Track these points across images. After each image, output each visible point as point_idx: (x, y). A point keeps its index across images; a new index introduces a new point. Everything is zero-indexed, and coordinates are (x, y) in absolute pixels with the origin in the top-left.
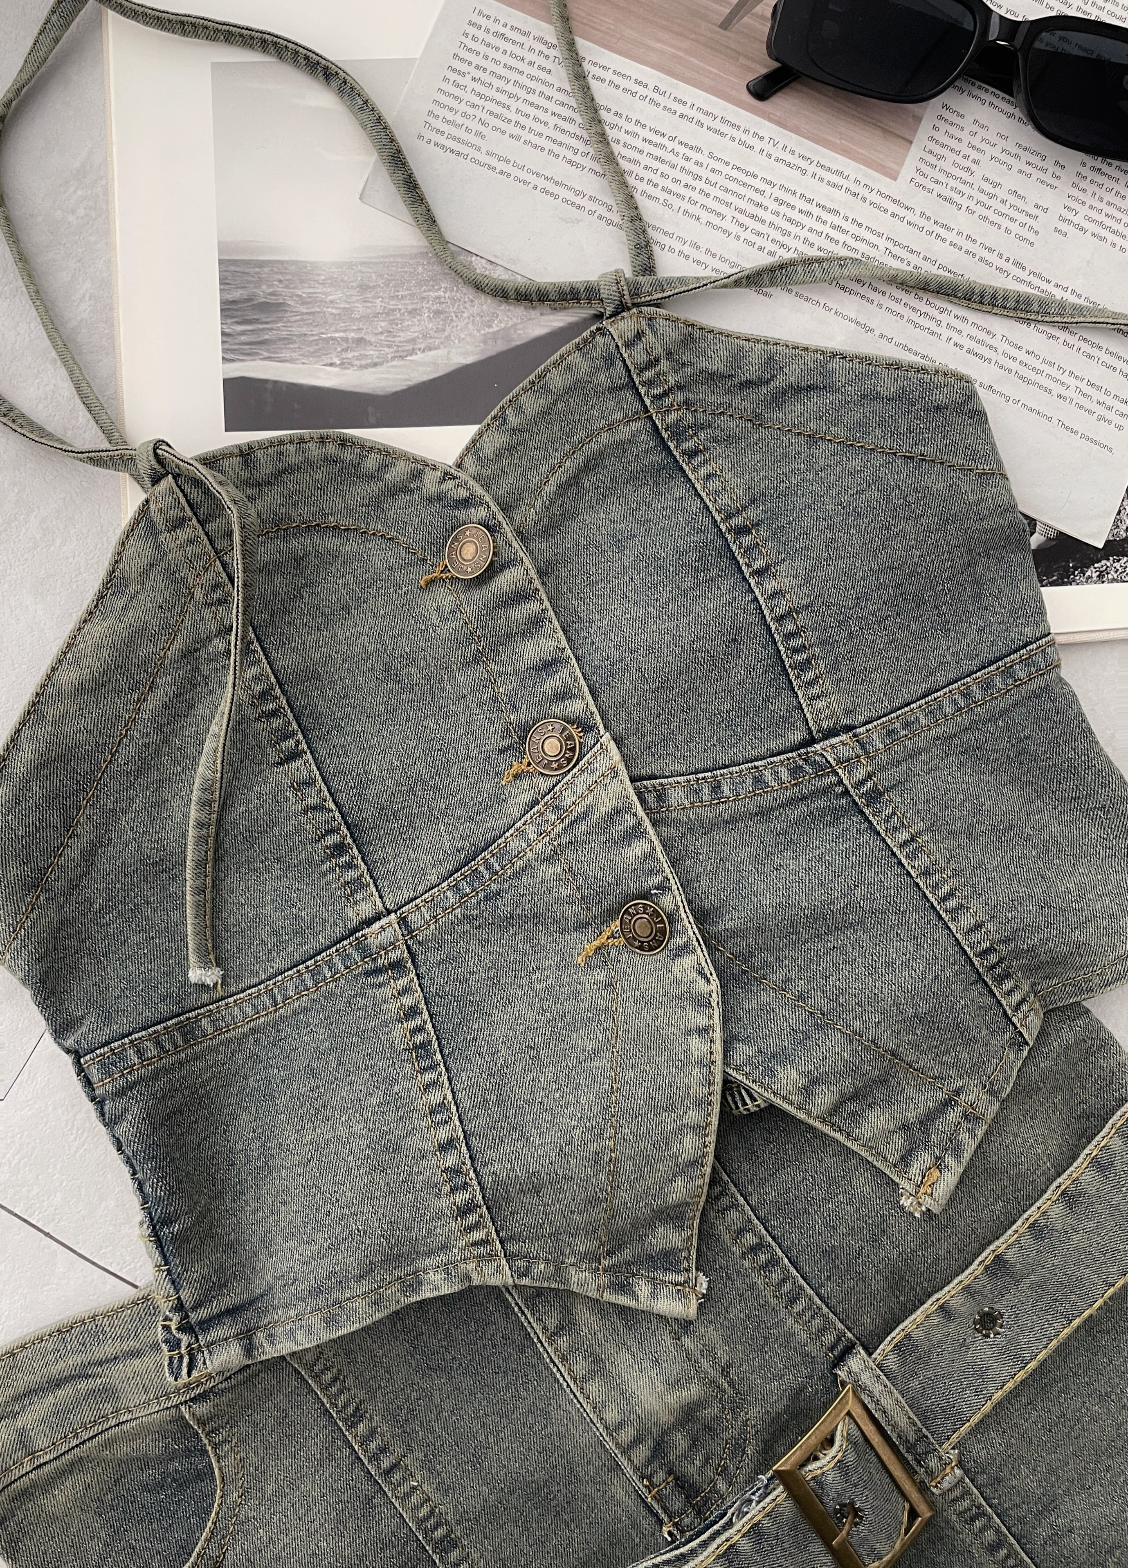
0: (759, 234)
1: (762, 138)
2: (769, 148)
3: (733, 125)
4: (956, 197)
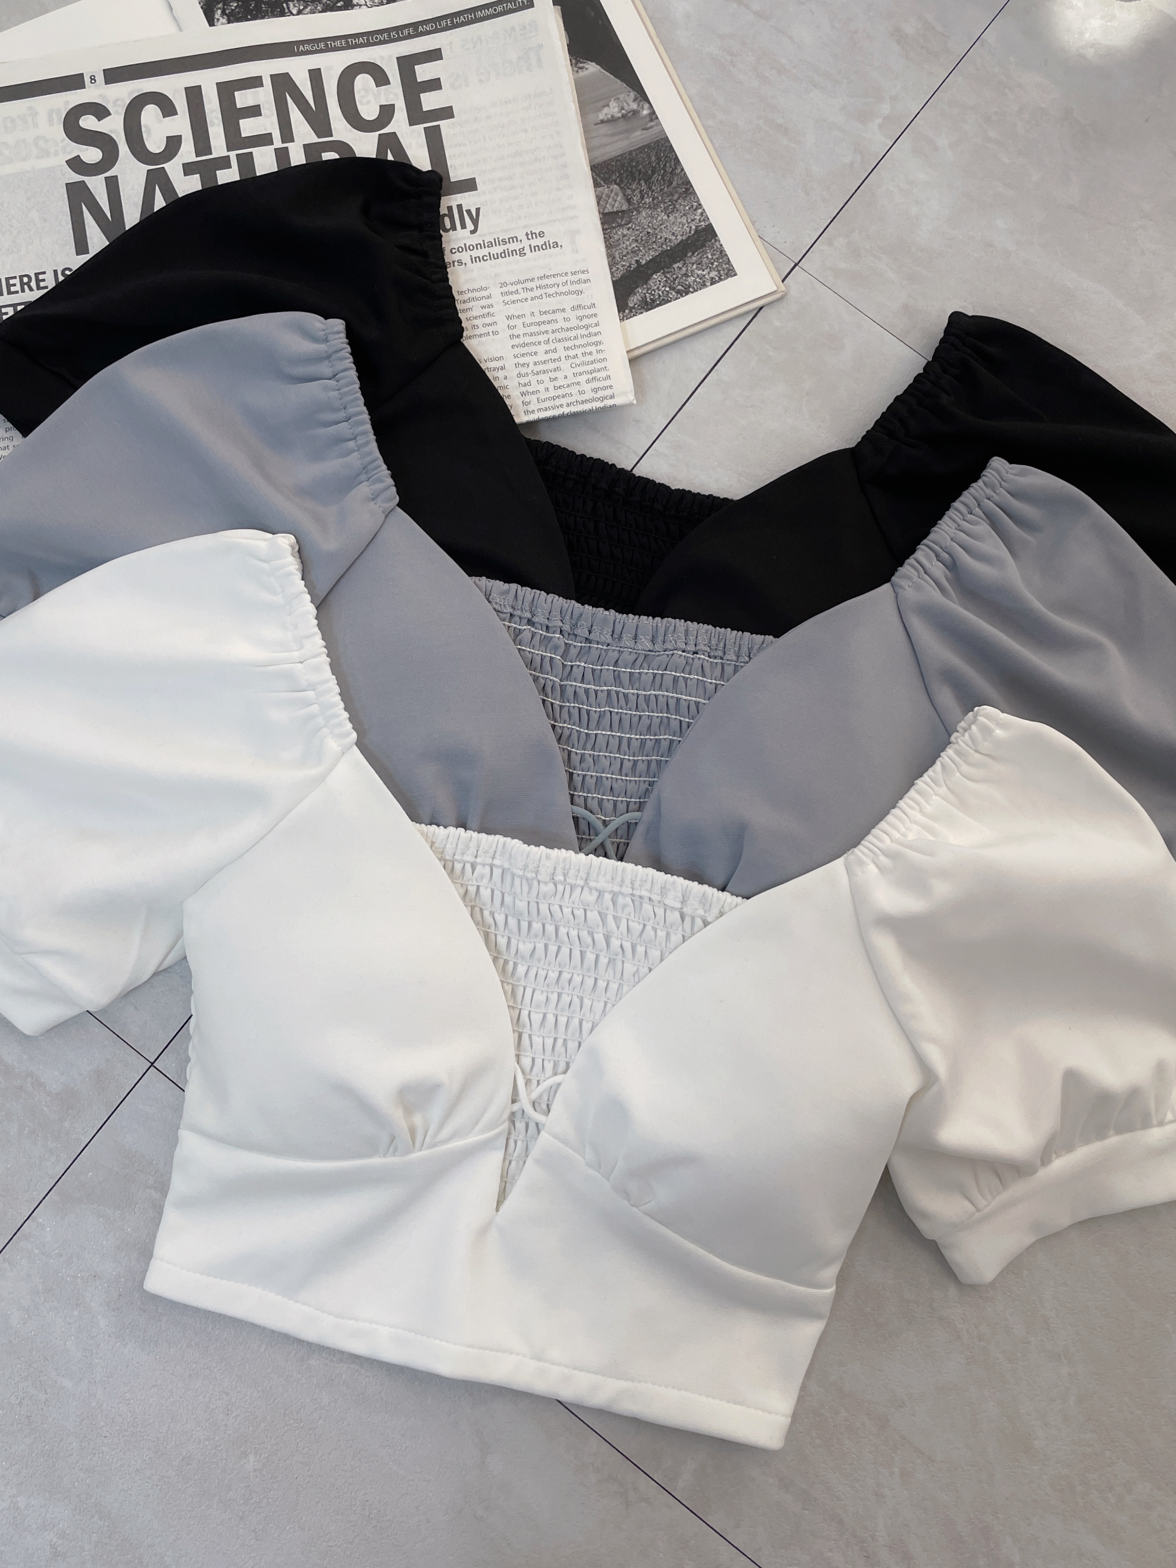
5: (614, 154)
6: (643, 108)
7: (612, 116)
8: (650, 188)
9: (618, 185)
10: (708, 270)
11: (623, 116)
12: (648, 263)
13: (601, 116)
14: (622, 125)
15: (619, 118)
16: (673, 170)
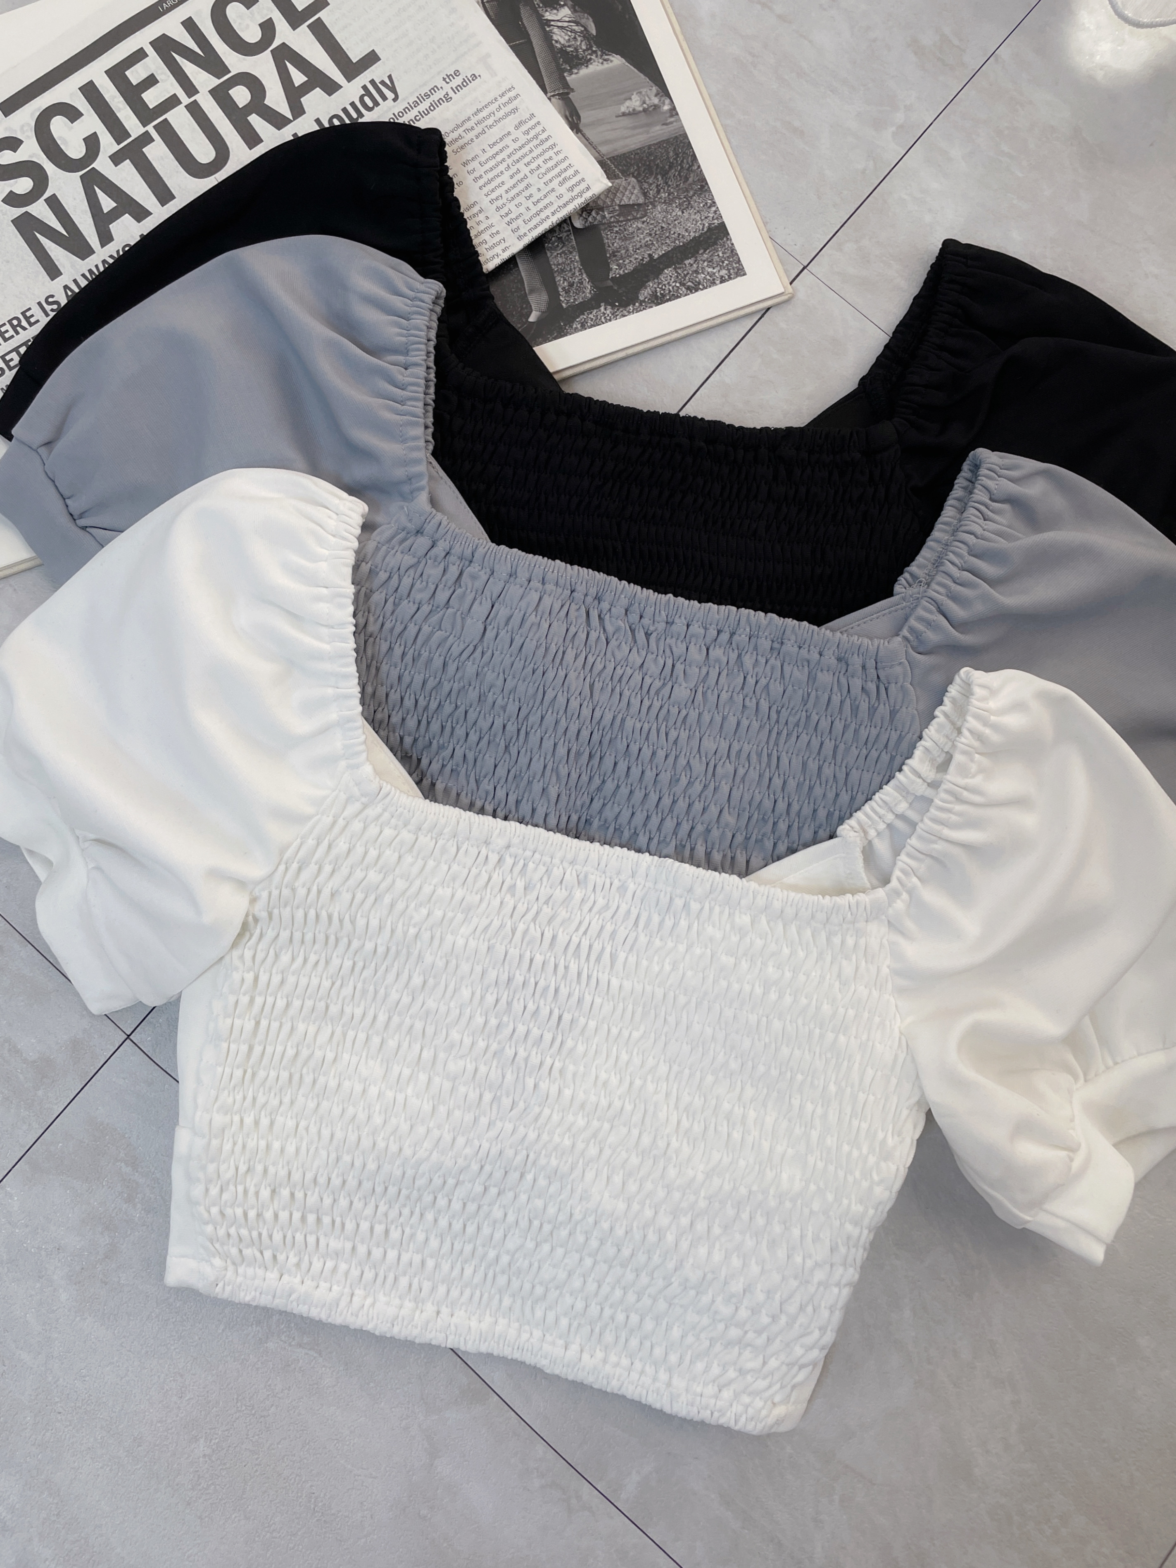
5: (633, 147)
6: (664, 104)
7: (634, 110)
8: (667, 183)
9: (635, 177)
10: (718, 268)
11: (645, 110)
12: (660, 257)
13: (623, 109)
14: (643, 119)
15: (640, 112)
16: (690, 166)
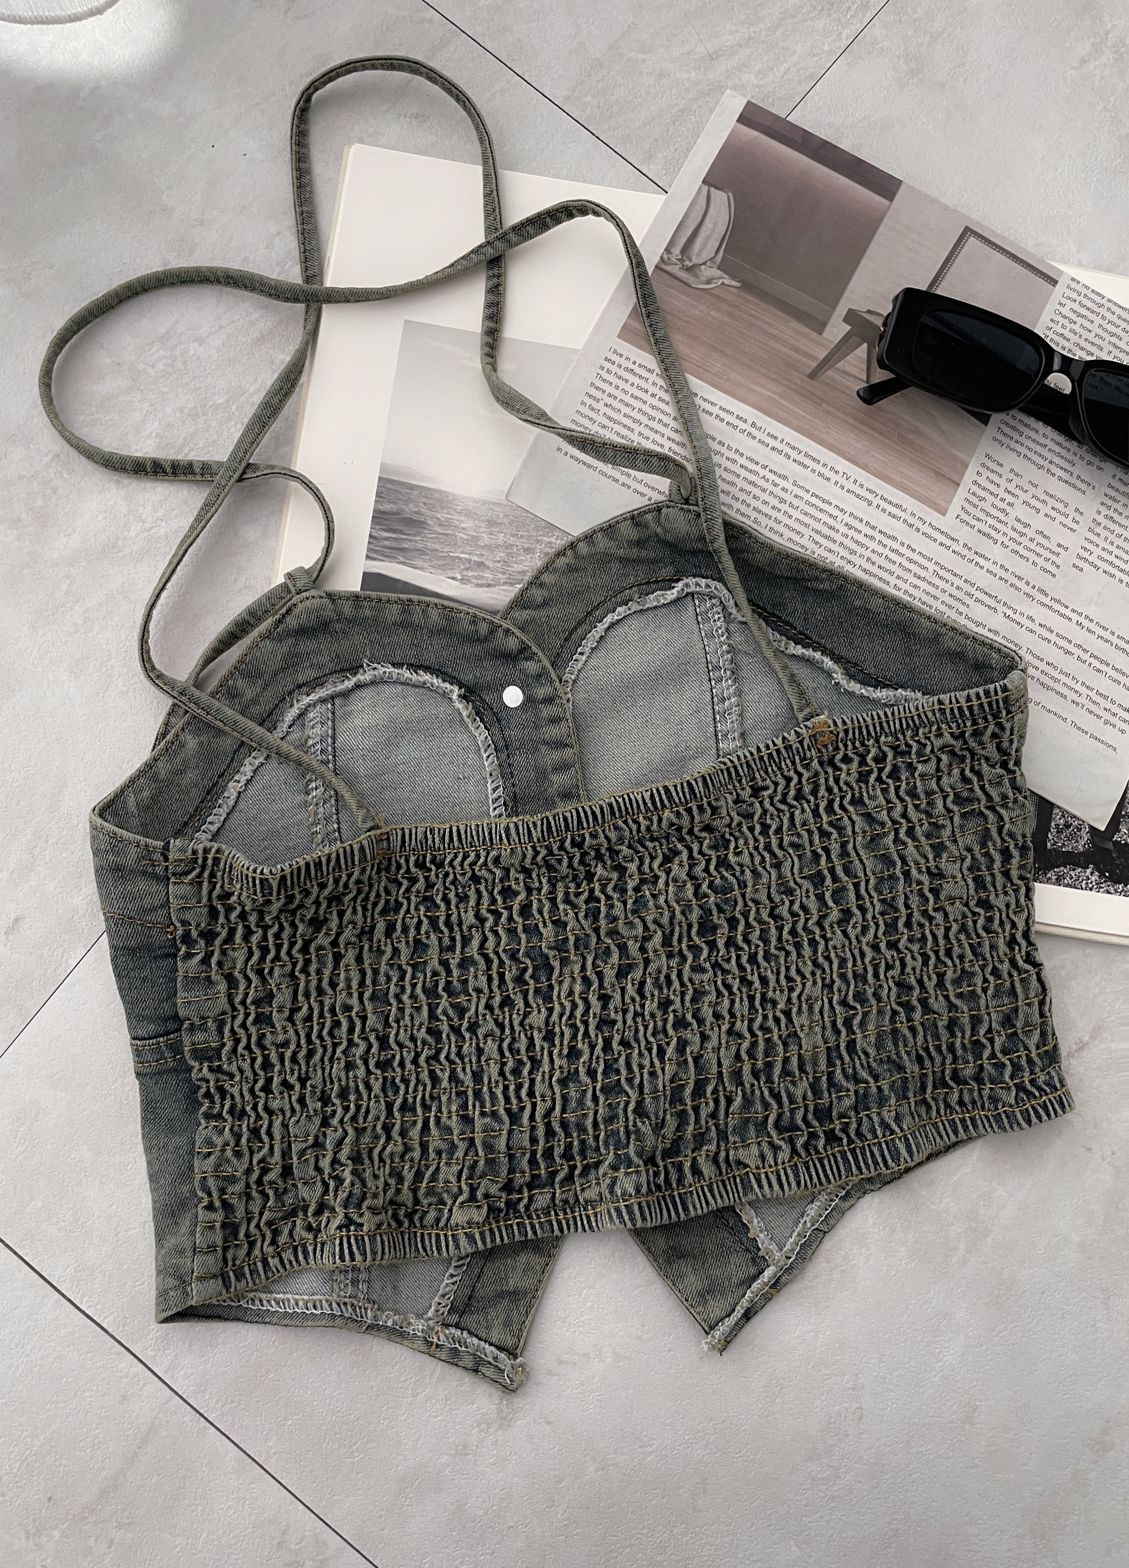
0: (830, 551)
1: (837, 472)
2: (842, 481)
3: (814, 460)
4: (993, 533)
